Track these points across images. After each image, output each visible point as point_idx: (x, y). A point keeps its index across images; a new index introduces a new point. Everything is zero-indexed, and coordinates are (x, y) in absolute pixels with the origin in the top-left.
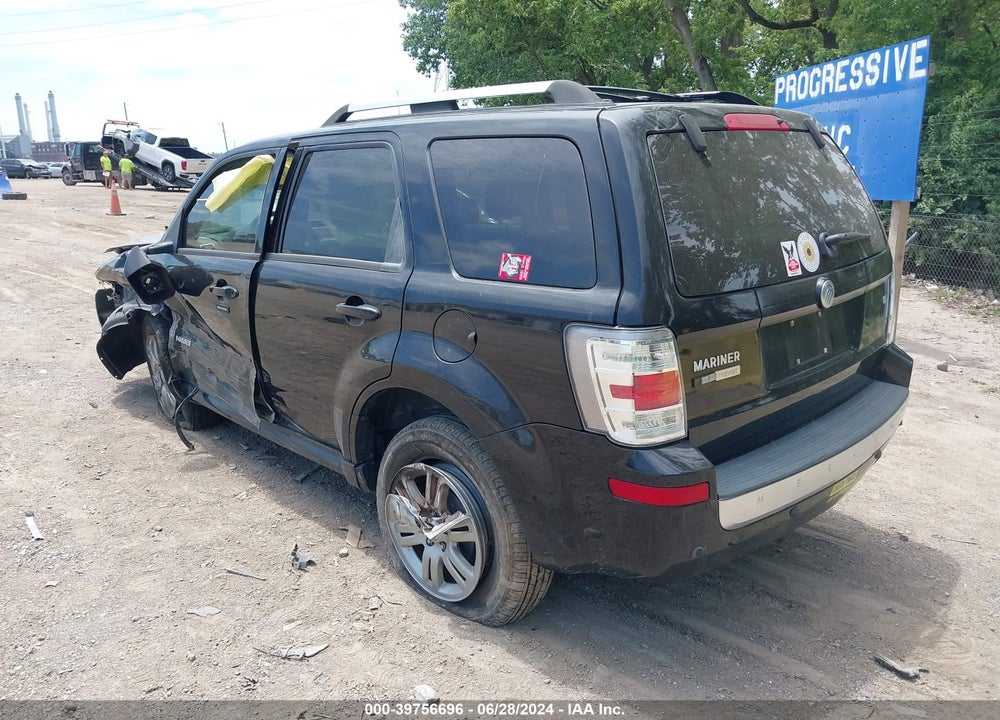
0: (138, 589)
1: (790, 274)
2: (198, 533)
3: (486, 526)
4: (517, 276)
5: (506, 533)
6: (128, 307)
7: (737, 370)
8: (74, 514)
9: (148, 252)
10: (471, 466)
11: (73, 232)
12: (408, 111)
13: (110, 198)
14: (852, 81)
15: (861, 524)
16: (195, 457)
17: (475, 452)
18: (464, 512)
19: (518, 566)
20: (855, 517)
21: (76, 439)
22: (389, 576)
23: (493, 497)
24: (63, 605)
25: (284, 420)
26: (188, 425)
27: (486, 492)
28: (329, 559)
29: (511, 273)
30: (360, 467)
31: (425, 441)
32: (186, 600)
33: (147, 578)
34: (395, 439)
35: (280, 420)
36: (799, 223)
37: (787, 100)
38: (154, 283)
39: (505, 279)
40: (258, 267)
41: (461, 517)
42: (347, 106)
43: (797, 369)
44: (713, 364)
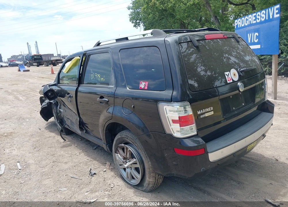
0: (46, 183)
1: (228, 82)
2: (64, 166)
3: (142, 163)
4: (144, 88)
5: (148, 164)
6: (47, 101)
7: (212, 113)
8: (31, 161)
9: (49, 86)
10: (136, 145)
11: (40, 80)
12: (115, 41)
13: (51, 69)
14: (257, 19)
15: (263, 156)
16: (66, 143)
17: (137, 141)
18: (135, 159)
19: (152, 174)
20: (262, 154)
21: (34, 139)
22: (117, 177)
23: (143, 154)
24: (25, 189)
25: (88, 132)
26: (65, 134)
27: (141, 152)
28: (100, 173)
29: (143, 87)
30: (108, 145)
31: (124, 138)
32: (58, 186)
33: (49, 180)
34: (116, 137)
35: (87, 132)
36: (236, 66)
37: (239, 27)
38: (52, 94)
39: (141, 89)
40: (77, 89)
41: (135, 160)
42: (99, 41)
43: (234, 111)
44: (204, 111)
